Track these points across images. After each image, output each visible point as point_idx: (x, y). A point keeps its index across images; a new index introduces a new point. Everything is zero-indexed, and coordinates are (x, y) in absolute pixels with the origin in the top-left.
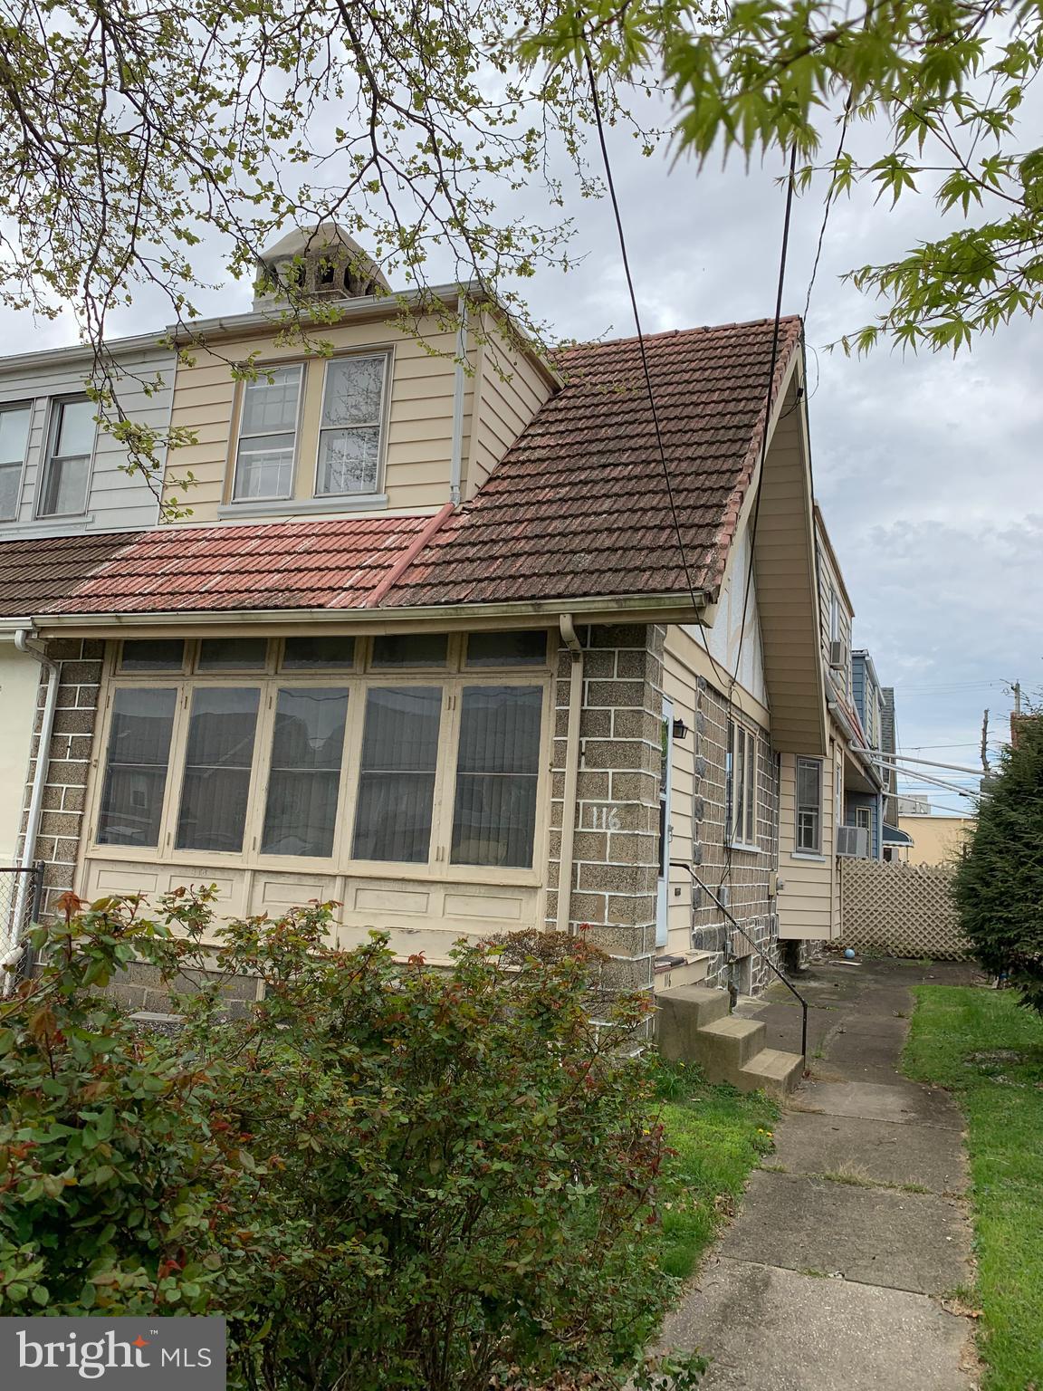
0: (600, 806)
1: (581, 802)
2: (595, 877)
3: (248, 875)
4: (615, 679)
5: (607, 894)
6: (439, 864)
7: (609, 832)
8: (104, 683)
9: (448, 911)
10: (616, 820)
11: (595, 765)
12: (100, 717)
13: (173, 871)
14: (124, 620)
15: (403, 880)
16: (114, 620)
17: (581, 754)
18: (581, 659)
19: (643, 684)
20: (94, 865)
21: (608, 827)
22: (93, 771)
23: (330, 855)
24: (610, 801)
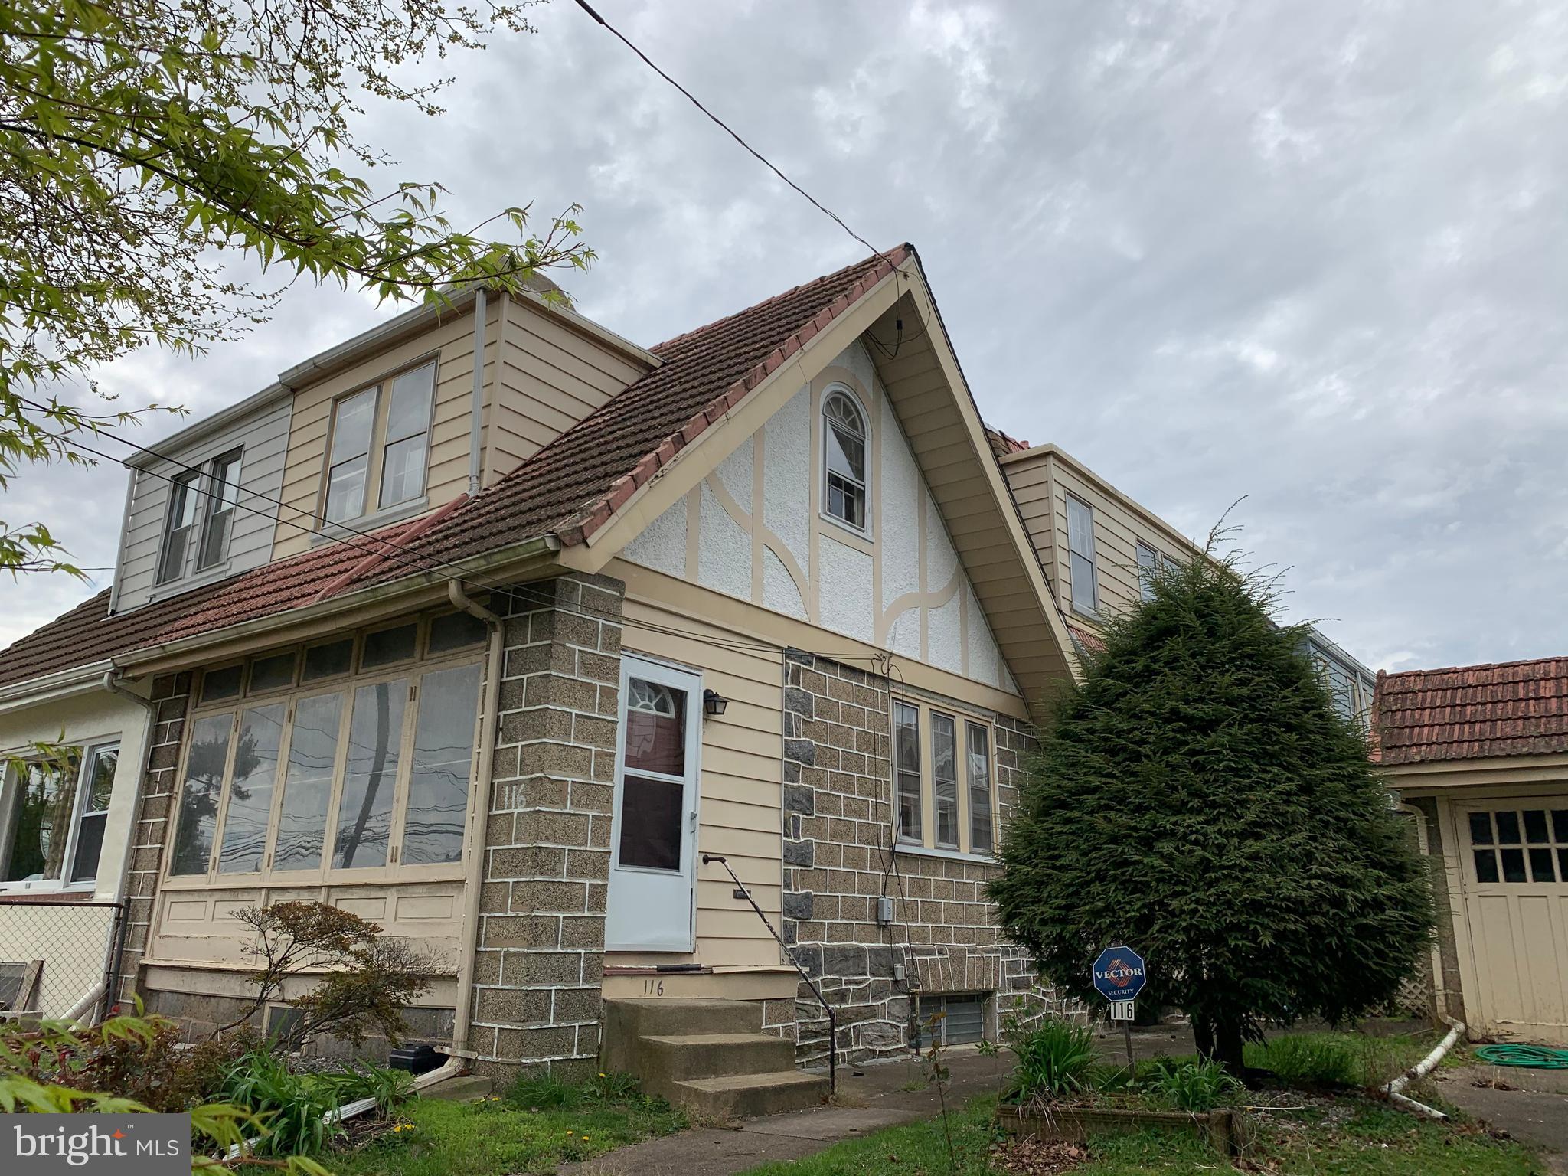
0: (511, 784)
1: (496, 781)
2: (504, 863)
3: (263, 892)
4: (530, 645)
5: (511, 880)
6: (394, 864)
7: (516, 811)
8: (188, 717)
9: (399, 915)
10: (523, 798)
11: (510, 741)
12: (183, 748)
13: (217, 896)
14: (167, 649)
15: (365, 886)
16: (161, 651)
17: (498, 729)
18: (499, 628)
19: (550, 645)
20: (168, 895)
21: (516, 807)
22: (174, 802)
23: (318, 867)
24: (518, 778)
